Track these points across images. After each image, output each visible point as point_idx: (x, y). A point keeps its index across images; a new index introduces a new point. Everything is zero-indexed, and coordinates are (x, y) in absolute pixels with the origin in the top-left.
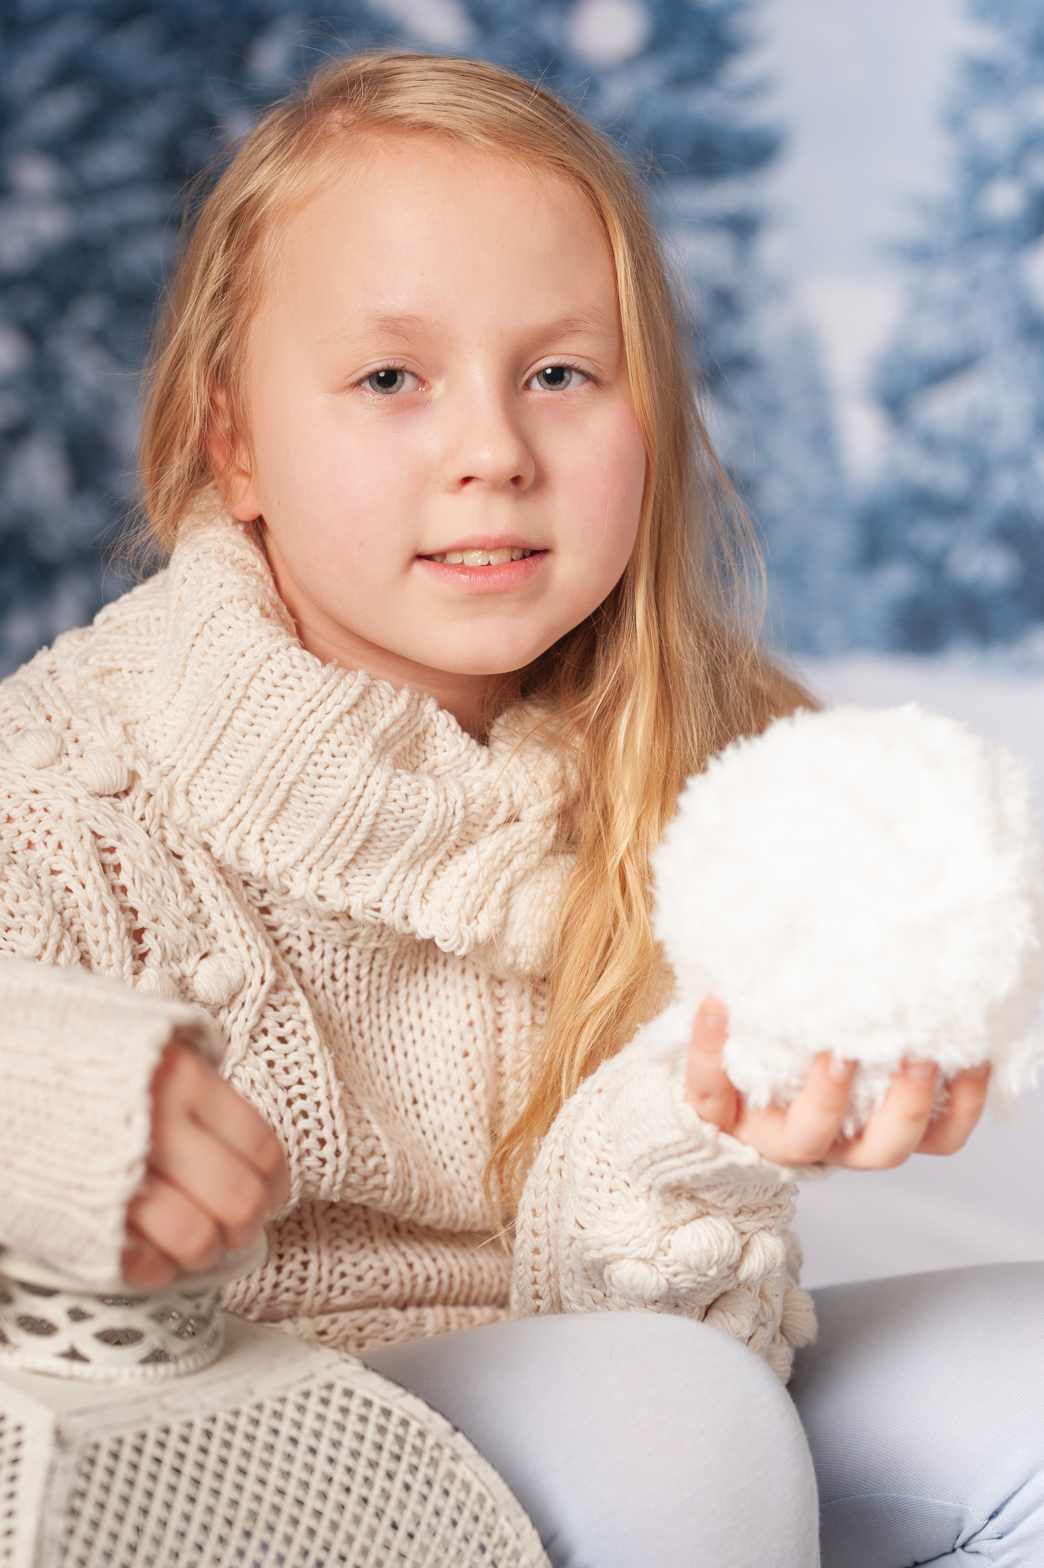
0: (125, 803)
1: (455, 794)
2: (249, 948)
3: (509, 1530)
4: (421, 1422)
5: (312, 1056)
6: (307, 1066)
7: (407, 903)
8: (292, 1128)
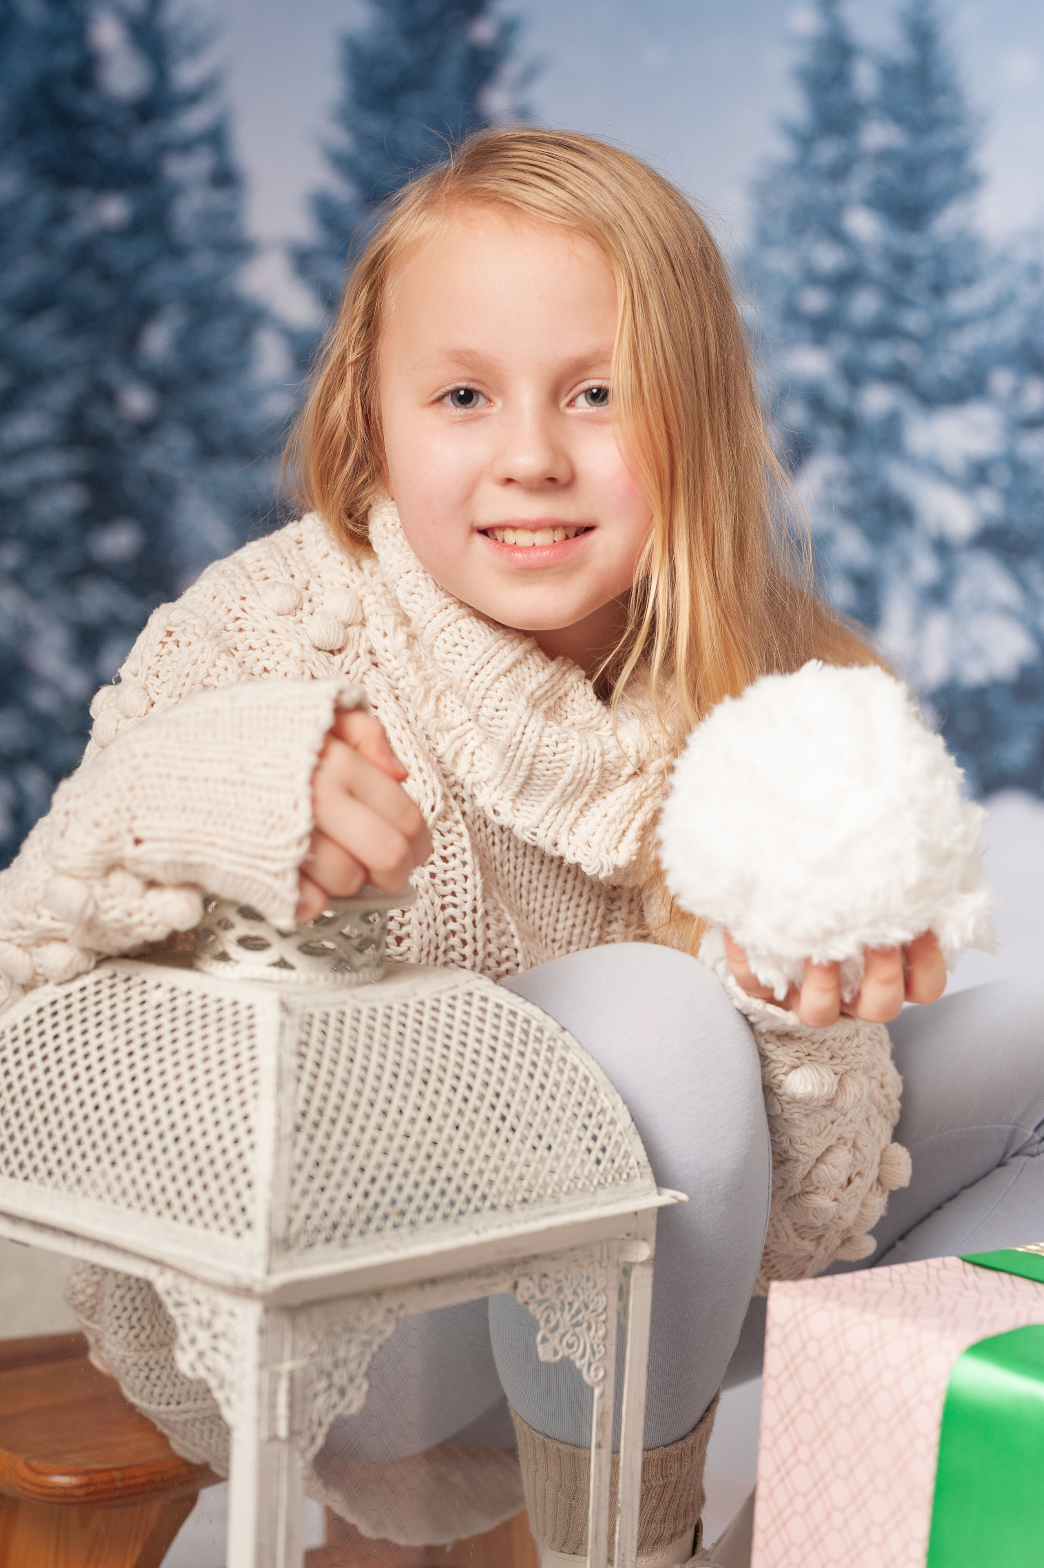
0: (337, 659)
1: (595, 745)
2: (425, 782)
3: (607, 1104)
4: (539, 1021)
5: (466, 877)
6: (461, 883)
7: (558, 833)
8: (443, 927)
